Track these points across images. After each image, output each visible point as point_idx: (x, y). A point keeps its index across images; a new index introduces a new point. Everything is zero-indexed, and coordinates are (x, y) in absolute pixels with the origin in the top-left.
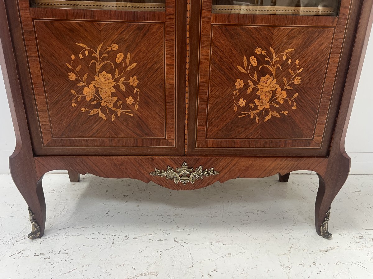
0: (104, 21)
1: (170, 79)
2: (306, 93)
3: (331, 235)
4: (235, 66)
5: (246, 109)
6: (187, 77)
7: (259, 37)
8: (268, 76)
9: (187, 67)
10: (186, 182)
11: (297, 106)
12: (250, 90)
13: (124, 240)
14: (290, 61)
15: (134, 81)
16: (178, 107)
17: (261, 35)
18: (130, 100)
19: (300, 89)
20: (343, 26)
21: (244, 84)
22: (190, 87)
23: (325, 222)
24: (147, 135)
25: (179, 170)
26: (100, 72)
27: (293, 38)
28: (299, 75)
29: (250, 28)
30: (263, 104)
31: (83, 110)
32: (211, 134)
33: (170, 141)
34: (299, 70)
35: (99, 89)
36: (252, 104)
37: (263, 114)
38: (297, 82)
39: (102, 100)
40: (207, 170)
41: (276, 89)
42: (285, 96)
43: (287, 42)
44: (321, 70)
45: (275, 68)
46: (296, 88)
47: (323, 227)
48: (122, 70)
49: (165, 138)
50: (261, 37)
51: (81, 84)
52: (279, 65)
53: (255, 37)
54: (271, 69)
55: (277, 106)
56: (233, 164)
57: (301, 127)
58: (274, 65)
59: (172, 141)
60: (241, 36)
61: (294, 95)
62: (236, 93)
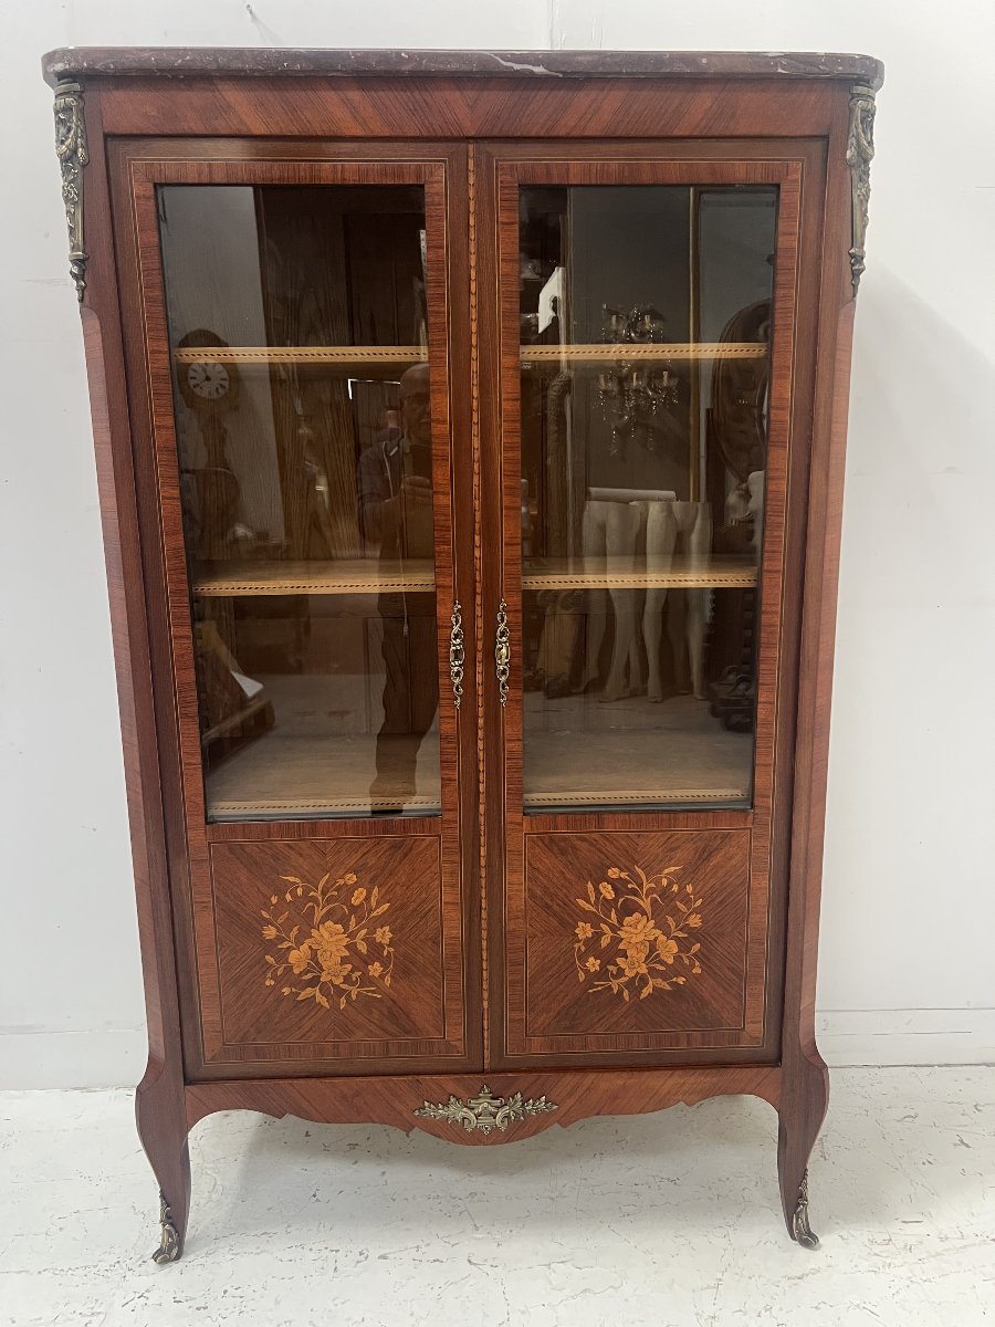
1: (451, 927)
2: (716, 941)
3: (815, 1238)
4: (573, 901)
5: (602, 976)
6: (484, 922)
7: (614, 851)
8: (637, 915)
9: (484, 905)
10: (489, 1129)
11: (700, 966)
12: (605, 942)
13: (358, 1262)
14: (675, 888)
15: (384, 935)
16: (467, 979)
17: (616, 848)
18: (375, 969)
19: (703, 936)
20: (765, 826)
21: (593, 930)
23: (798, 1210)
24: (408, 1032)
25: (473, 1103)
26: (322, 922)
27: (674, 849)
28: (697, 911)
29: (594, 837)
30: (633, 964)
31: (286, 991)
32: (535, 1026)
33: (452, 1043)
34: (695, 903)
35: (319, 953)
36: (612, 966)
37: (637, 984)
38: (695, 924)
39: (323, 970)
40: (531, 1101)
41: (656, 939)
42: (676, 950)
43: (667, 856)
44: (739, 901)
45: (649, 901)
46: (694, 935)
47: (797, 1221)
48: (363, 916)
49: (445, 1037)
51: (285, 945)
52: (655, 895)
53: (606, 852)
54: (641, 903)
55: (663, 968)
56: (585, 1088)
57: (715, 1006)
58: (647, 896)
59: (458, 1043)
60: (580, 850)
61: (693, 947)
62: (579, 948)
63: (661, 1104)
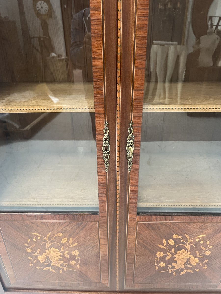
0: (51, 221)
1: (104, 251)
2: (216, 260)
4: (156, 245)
5: (165, 268)
6: (117, 250)
8: (183, 250)
9: (117, 245)
11: (207, 267)
12: (168, 258)
14: (202, 242)
15: (75, 253)
17: (178, 228)
18: (73, 263)
19: (210, 257)
21: (163, 254)
22: (119, 255)
24: (87, 281)
26: (50, 247)
27: (204, 229)
28: (209, 250)
29: (168, 224)
30: (179, 265)
31: (38, 267)
32: (137, 281)
33: (104, 284)
34: (209, 247)
35: (50, 257)
36: (170, 265)
37: (179, 271)
38: (208, 254)
39: (52, 262)
41: (190, 258)
42: (198, 261)
43: (200, 231)
45: (189, 246)
46: (206, 257)
48: (67, 247)
49: (101, 282)
51: (36, 254)
52: (192, 244)
53: (173, 229)
54: (186, 246)
55: (192, 267)
57: (210, 277)
59: (106, 284)
60: (161, 229)
61: (205, 261)
62: (157, 259)
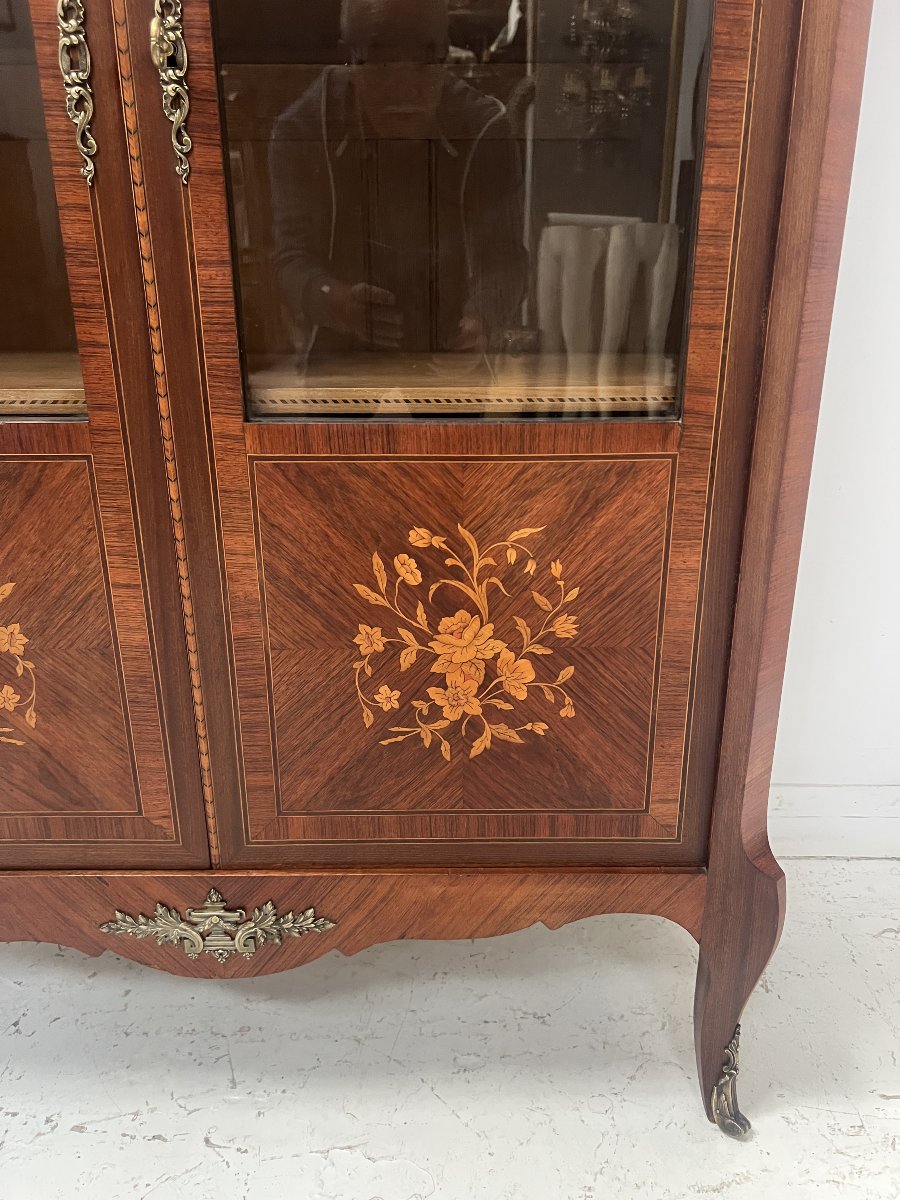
1: (131, 628)
2: (603, 664)
3: (745, 1124)
4: (347, 586)
5: (403, 718)
6: (188, 621)
7: (417, 494)
8: (461, 614)
9: (186, 591)
10: (225, 955)
11: (574, 706)
12: (407, 659)
14: (531, 567)
15: (12, 639)
16: (168, 717)
17: (422, 489)
18: (6, 698)
19: (581, 655)
20: (701, 452)
21: (385, 640)
22: (201, 652)
23: (722, 1081)
24: (79, 803)
25: (195, 916)
27: (529, 494)
28: (570, 609)
29: (380, 467)
30: (458, 700)
32: (293, 797)
33: (156, 822)
34: (566, 595)
36: (421, 702)
37: (464, 733)
38: (566, 632)
40: (290, 915)
41: (497, 657)
42: (531, 676)
43: (516, 507)
44: (645, 593)
45: (484, 590)
46: (563, 651)
47: (719, 1096)
49: (141, 814)
50: (421, 494)
52: (494, 580)
53: (404, 497)
54: (470, 593)
55: (507, 707)
56: (379, 896)
57: (599, 772)
58: (480, 583)
59: (164, 823)
60: (356, 493)
61: (562, 672)
62: (363, 669)
63: (505, 924)
